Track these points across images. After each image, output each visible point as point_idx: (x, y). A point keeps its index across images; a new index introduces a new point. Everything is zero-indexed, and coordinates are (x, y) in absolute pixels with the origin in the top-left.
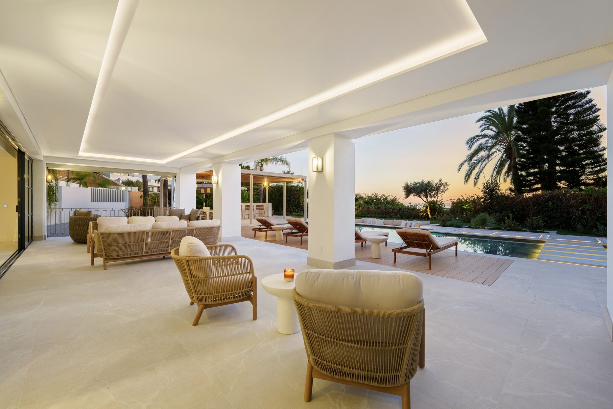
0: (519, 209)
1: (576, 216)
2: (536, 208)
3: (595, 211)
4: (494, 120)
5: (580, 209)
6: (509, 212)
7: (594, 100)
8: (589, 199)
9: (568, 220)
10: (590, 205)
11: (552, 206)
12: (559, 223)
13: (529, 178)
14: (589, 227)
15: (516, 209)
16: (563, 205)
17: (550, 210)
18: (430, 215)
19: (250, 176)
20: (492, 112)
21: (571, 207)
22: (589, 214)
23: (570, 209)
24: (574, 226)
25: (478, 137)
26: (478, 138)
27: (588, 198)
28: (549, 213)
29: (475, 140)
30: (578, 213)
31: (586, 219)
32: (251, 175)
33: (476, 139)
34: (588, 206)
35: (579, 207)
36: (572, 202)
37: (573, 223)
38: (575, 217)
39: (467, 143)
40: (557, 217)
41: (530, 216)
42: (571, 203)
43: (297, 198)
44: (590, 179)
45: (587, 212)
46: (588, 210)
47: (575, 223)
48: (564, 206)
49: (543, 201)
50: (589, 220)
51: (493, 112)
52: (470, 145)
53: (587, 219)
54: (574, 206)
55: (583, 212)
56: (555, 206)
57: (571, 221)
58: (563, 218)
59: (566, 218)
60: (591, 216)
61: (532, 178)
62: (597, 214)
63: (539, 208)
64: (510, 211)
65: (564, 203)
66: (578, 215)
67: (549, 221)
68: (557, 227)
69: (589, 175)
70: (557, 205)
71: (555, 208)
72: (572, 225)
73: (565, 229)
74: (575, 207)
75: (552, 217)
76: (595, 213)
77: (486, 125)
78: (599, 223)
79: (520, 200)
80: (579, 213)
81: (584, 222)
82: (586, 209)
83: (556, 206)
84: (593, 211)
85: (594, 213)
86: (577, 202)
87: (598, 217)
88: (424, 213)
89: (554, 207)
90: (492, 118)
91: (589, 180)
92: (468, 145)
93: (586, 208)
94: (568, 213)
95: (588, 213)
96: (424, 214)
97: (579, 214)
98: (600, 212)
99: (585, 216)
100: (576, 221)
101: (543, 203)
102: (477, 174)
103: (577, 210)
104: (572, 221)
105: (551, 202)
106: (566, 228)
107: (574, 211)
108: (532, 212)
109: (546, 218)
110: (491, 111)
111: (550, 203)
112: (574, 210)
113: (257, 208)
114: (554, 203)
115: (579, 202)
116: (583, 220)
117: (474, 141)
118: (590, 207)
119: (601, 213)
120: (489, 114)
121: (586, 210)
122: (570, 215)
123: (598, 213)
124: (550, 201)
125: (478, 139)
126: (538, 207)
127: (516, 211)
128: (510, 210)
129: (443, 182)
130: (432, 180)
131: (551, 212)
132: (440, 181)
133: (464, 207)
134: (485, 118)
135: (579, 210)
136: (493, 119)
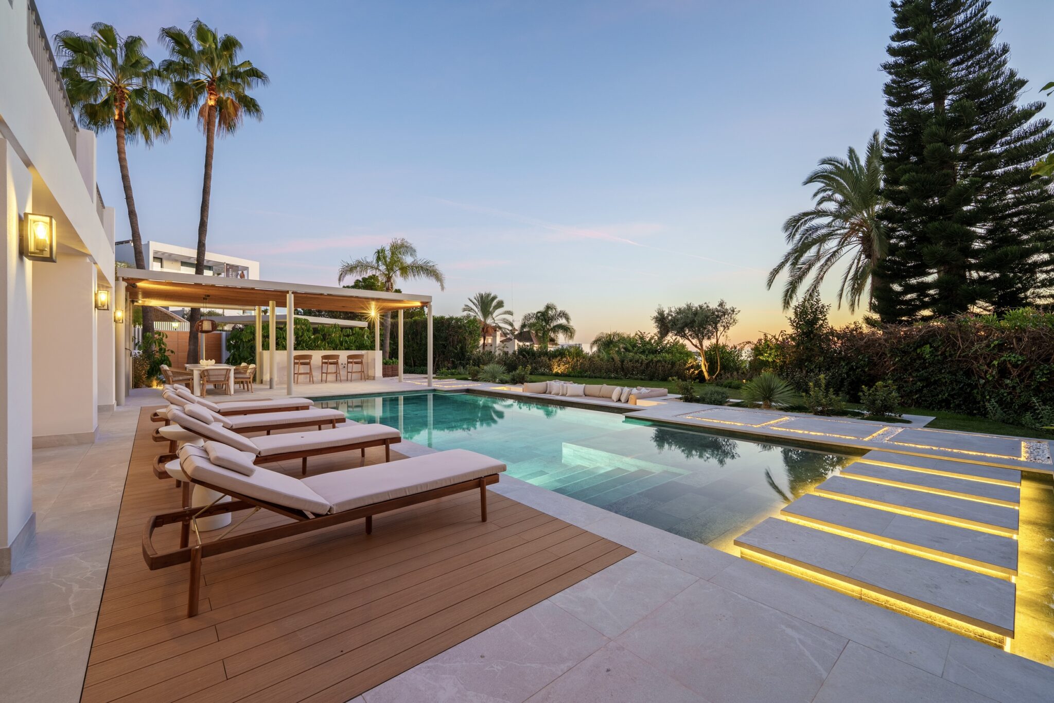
0: (862, 362)
1: (988, 381)
2: (897, 359)
3: (1031, 369)
4: (839, 179)
5: (995, 363)
6: (843, 368)
7: (1052, 123)
8: (1019, 340)
9: (968, 390)
10: (1021, 354)
11: (931, 355)
12: (948, 395)
13: (909, 296)
14: (1017, 407)
15: (857, 363)
16: (957, 353)
17: (927, 364)
18: (706, 374)
19: (288, 295)
20: (833, 165)
21: (976, 359)
22: (1019, 376)
23: (973, 364)
24: (982, 403)
25: (807, 216)
26: (806, 218)
27: (1016, 337)
28: (926, 373)
29: (801, 221)
30: (990, 374)
31: (1010, 388)
32: (290, 292)
33: (803, 220)
34: (1014, 357)
35: (995, 359)
36: (976, 346)
37: (979, 397)
38: (985, 384)
39: (786, 228)
40: (944, 381)
41: (886, 378)
42: (974, 349)
43: (460, 342)
44: (1044, 297)
45: (1014, 371)
46: (1015, 366)
47: (985, 397)
48: (959, 356)
49: (911, 345)
50: (1018, 391)
51: (836, 163)
52: (791, 233)
53: (1014, 388)
54: (981, 355)
55: (1003, 372)
56: (937, 356)
57: (975, 391)
58: (957, 385)
59: (962, 385)
60: (1022, 381)
61: (914, 295)
62: (1038, 377)
63: (904, 359)
64: (845, 367)
65: (959, 349)
66: (991, 379)
67: (925, 391)
68: (943, 404)
69: (1039, 287)
70: (943, 354)
71: (938, 360)
72: (979, 403)
73: (961, 409)
74: (985, 358)
75: (932, 381)
76: (1033, 373)
77: (825, 191)
78: (1037, 399)
79: (865, 343)
80: (994, 373)
81: (1005, 394)
82: (1010, 363)
83: (941, 355)
84: (1027, 369)
85: (1030, 372)
86: (988, 346)
87: (1039, 382)
88: (695, 370)
89: (936, 358)
90: (835, 177)
91: (1040, 297)
92: (788, 233)
93: (1009, 361)
94: (969, 373)
95: (1015, 373)
96: (696, 372)
97: (994, 377)
98: (1045, 372)
99: (1008, 381)
100: (986, 393)
101: (911, 348)
102: (808, 290)
103: (989, 365)
104: (978, 393)
105: (931, 347)
106: (963, 407)
107: (982, 368)
108: (891, 369)
109: (919, 383)
110: (833, 162)
111: (927, 348)
112: (981, 365)
113: (349, 360)
114: (936, 349)
115: (992, 345)
116: (1002, 391)
117: (800, 224)
118: (1020, 358)
119: (1047, 374)
120: (828, 167)
121: (1009, 366)
122: (973, 378)
123: (1041, 373)
124: (927, 344)
125: (806, 221)
126: (902, 359)
127: (857, 368)
128: (847, 365)
129: (728, 306)
130: (706, 303)
131: (931, 369)
132: (721, 305)
133: (761, 358)
134: (821, 176)
135: (994, 365)
136: (837, 178)
